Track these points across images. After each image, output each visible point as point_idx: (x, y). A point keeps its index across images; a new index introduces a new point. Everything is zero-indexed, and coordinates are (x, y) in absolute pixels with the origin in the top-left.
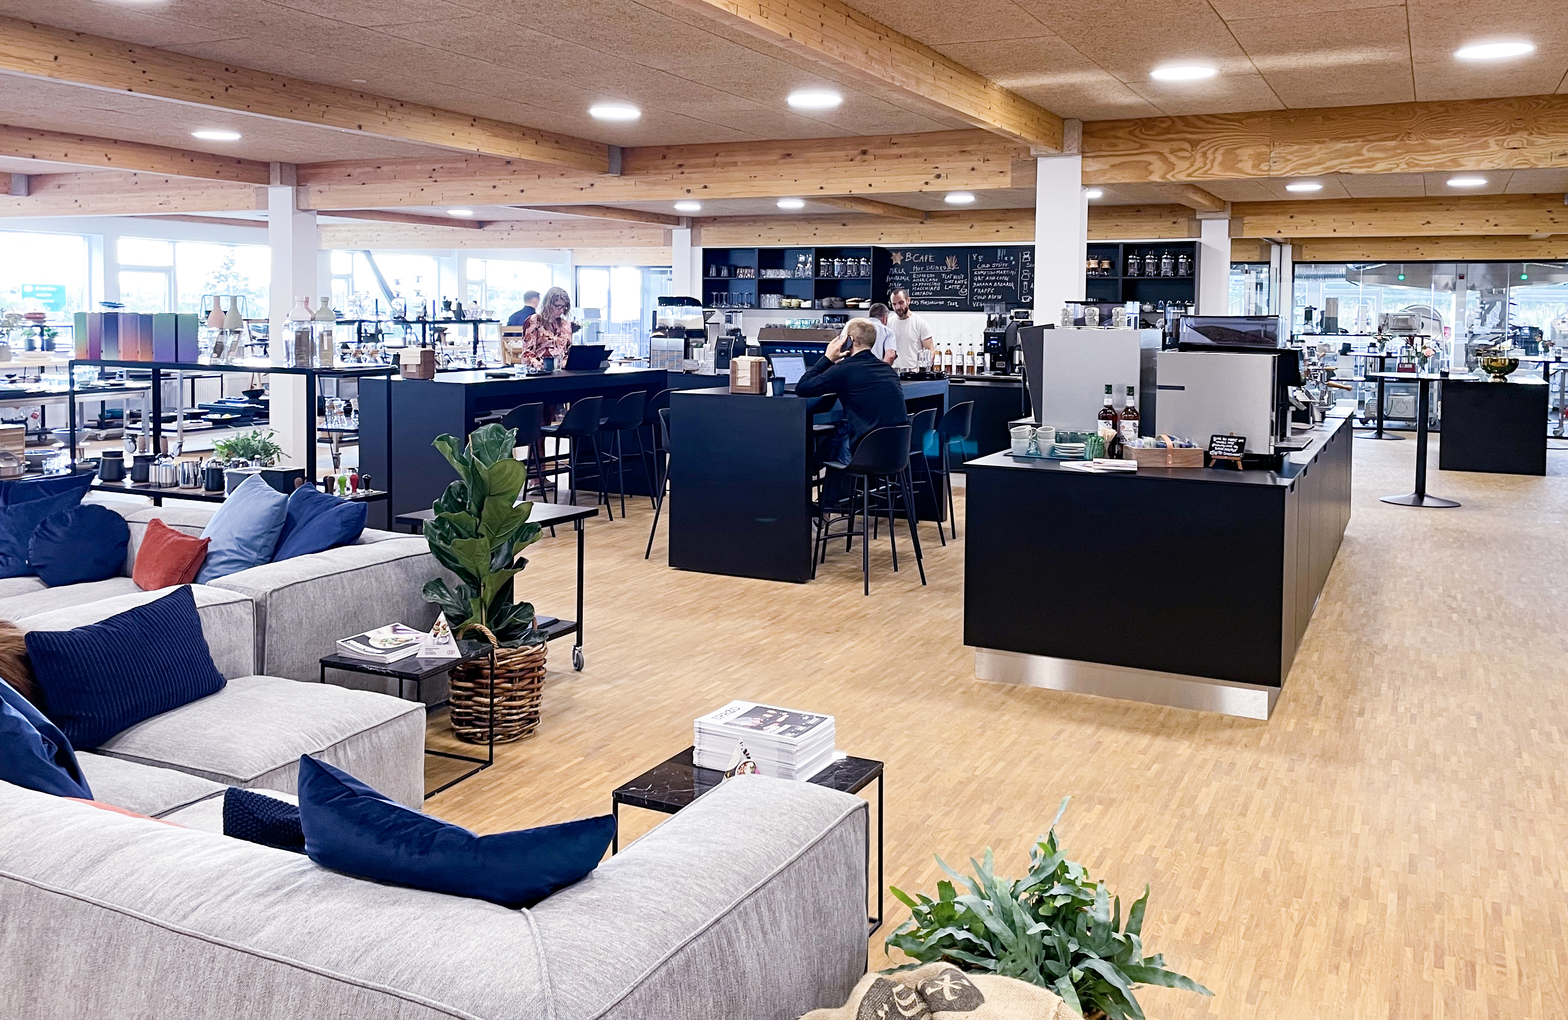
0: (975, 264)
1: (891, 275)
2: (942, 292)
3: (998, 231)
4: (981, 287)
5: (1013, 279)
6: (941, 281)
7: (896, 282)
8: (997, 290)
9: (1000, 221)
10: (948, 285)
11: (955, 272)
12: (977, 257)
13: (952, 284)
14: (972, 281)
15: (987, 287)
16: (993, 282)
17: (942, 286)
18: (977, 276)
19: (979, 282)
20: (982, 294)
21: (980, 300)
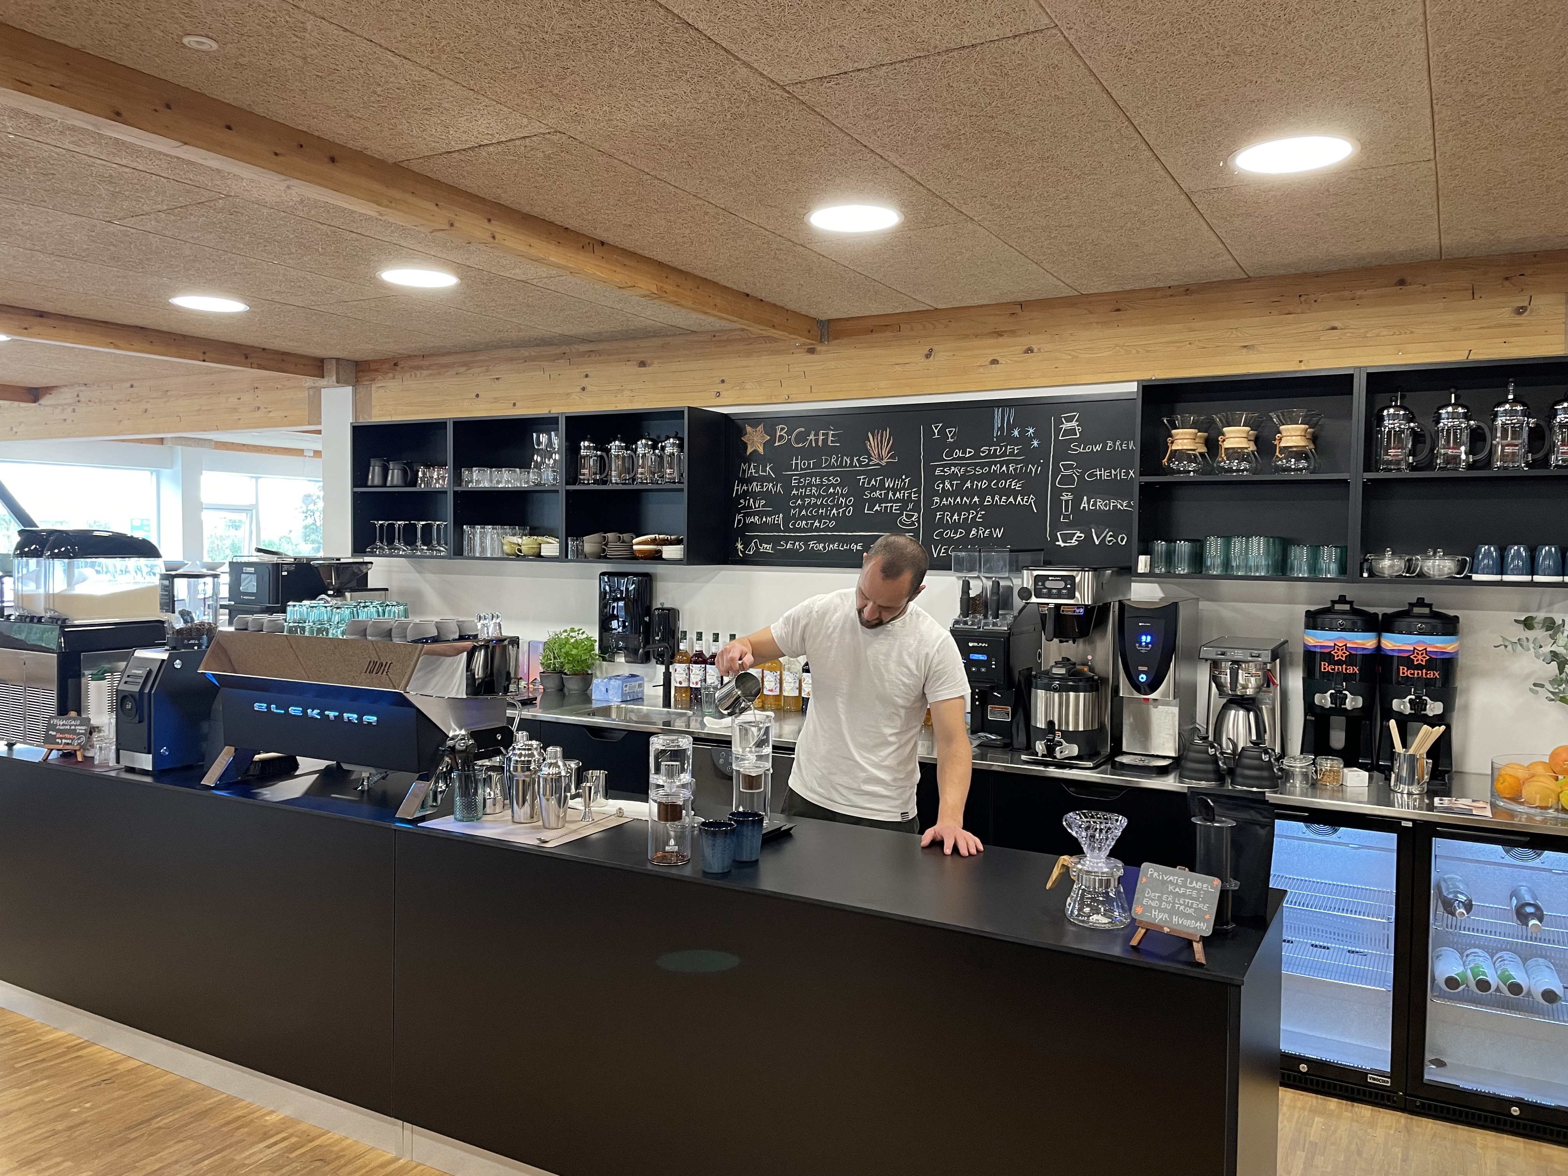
0: (936, 449)
1: (744, 481)
2: (858, 521)
3: (994, 362)
4: (953, 509)
5: (1034, 485)
6: (857, 492)
7: (755, 495)
8: (994, 515)
9: (1000, 334)
10: (873, 502)
11: (889, 471)
12: (942, 432)
13: (880, 501)
14: (931, 492)
15: (967, 508)
16: (982, 493)
17: (859, 506)
18: (943, 479)
19: (945, 494)
20: (955, 526)
21: (950, 541)
